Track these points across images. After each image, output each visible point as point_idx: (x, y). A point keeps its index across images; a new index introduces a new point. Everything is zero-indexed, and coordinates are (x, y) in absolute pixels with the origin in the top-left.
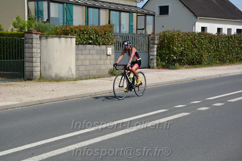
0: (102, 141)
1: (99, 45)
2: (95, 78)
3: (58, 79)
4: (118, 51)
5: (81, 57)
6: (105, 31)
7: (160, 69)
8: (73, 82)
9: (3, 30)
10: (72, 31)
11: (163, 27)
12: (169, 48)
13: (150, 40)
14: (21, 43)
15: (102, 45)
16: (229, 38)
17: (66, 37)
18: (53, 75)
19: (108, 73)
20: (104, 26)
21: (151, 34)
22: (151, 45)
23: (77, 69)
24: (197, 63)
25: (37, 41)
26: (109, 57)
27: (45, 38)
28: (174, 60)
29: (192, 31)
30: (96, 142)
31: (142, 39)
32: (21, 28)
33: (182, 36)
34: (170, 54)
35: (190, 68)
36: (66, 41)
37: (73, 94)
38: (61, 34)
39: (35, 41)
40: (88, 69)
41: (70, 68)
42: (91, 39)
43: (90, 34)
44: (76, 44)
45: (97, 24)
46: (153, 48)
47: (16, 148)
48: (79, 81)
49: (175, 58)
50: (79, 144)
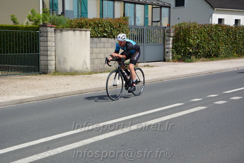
0: (118, 135)
1: (114, 38)
2: (110, 71)
3: (73, 73)
5: (96, 50)
6: (120, 23)
7: (175, 62)
8: (88, 75)
9: (18, 23)
10: (87, 24)
11: (179, 19)
12: (185, 40)
13: (165, 32)
14: (36, 36)
17: (81, 31)
18: (68, 69)
20: (119, 19)
22: (166, 38)
23: (92, 63)
24: (214, 55)
25: (52, 34)
27: (59, 31)
28: (190, 53)
29: (208, 23)
30: (112, 136)
31: (157, 32)
32: (36, 21)
33: (198, 28)
34: (186, 47)
35: (206, 61)
36: (81, 34)
37: (88, 87)
38: (75, 27)
39: (49, 35)
40: (103, 63)
41: (85, 62)
42: (106, 32)
43: (105, 27)
44: (91, 37)
45: (111, 17)
46: (169, 40)
47: (32, 142)
48: (93, 75)
49: (191, 50)
50: (94, 138)
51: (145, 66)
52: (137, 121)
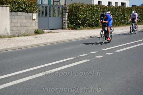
0: (30, 80)
1: (27, 12)
2: (24, 36)
4: (40, 17)
5: (14, 21)
6: (31, 2)
7: (70, 30)
8: (8, 38)
10: (7, 2)
12: (76, 15)
13: (63, 9)
15: (29, 12)
16: (116, 9)
17: (2, 6)
19: (33, 32)
21: (63, 5)
22: (64, 13)
23: (11, 30)
24: (95, 25)
26: (34, 21)
28: (80, 24)
29: (91, 4)
30: (25, 80)
31: (57, 9)
33: (85, 7)
34: (77, 19)
35: (90, 29)
36: (3, 9)
37: (8, 47)
40: (19, 30)
41: (6, 29)
42: (21, 8)
43: (20, 4)
44: (10, 11)
46: (65, 15)
48: (12, 38)
49: (80, 22)
50: (12, 82)
51: (49, 32)
52: (43, 69)
